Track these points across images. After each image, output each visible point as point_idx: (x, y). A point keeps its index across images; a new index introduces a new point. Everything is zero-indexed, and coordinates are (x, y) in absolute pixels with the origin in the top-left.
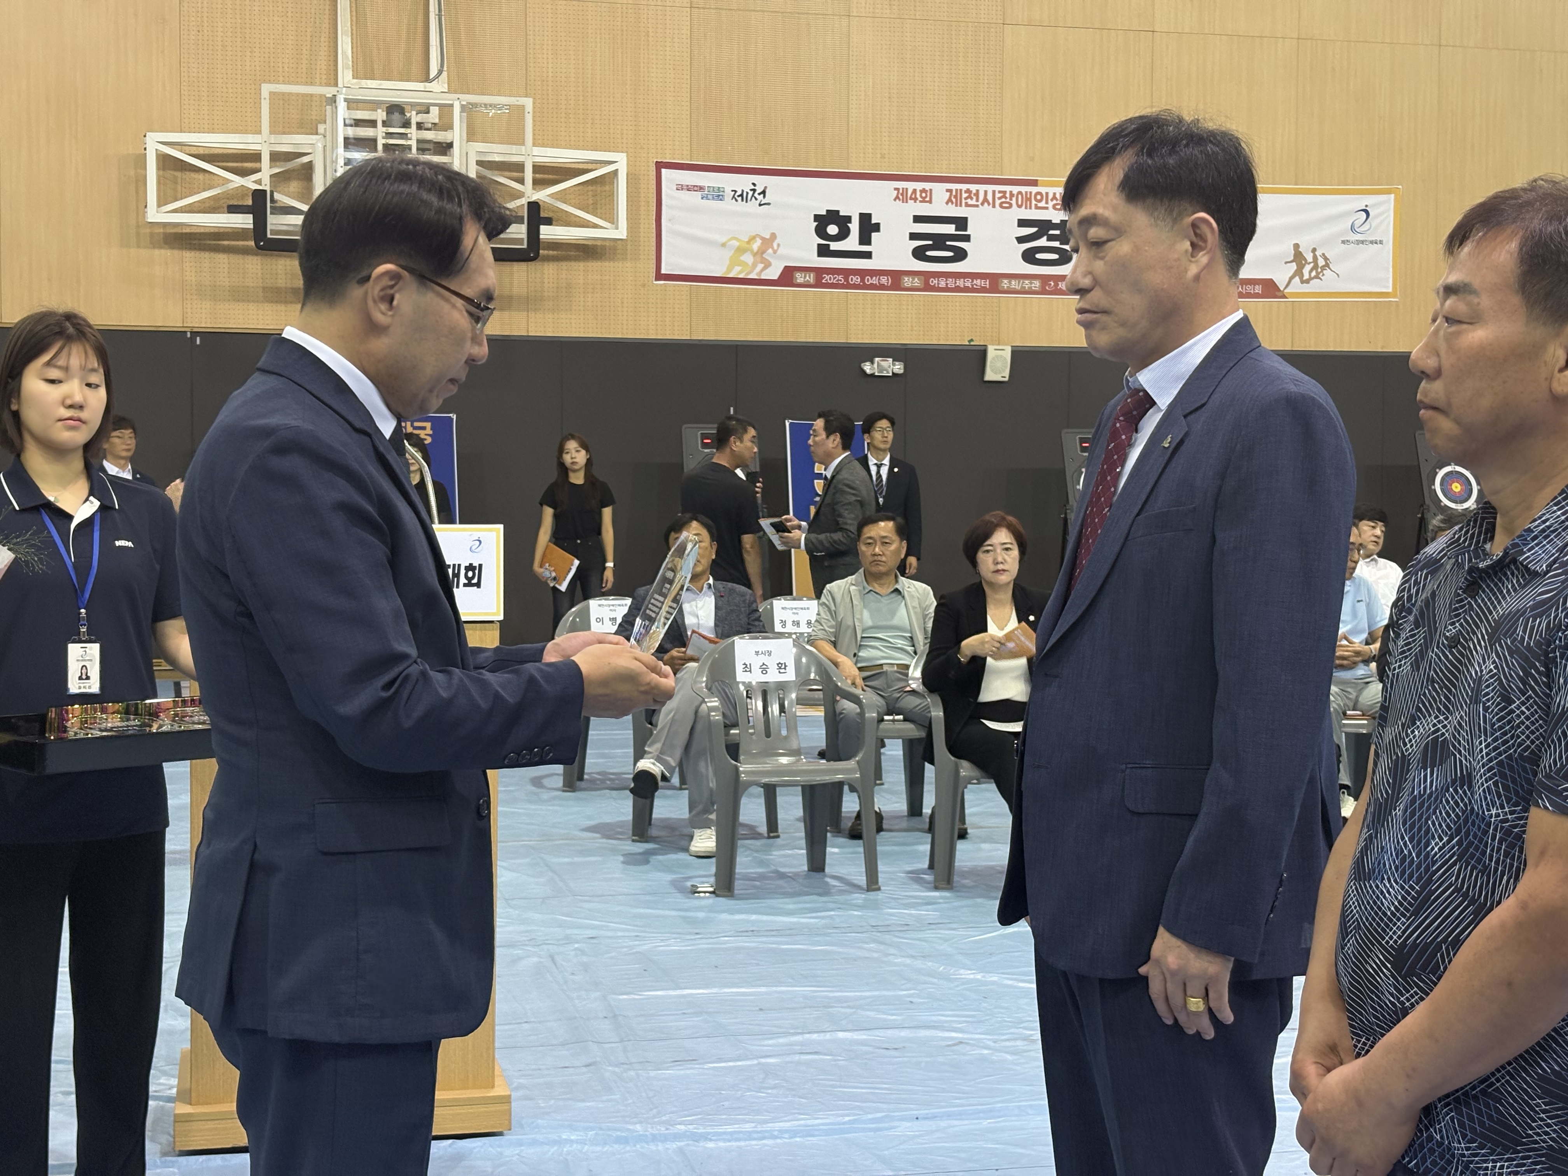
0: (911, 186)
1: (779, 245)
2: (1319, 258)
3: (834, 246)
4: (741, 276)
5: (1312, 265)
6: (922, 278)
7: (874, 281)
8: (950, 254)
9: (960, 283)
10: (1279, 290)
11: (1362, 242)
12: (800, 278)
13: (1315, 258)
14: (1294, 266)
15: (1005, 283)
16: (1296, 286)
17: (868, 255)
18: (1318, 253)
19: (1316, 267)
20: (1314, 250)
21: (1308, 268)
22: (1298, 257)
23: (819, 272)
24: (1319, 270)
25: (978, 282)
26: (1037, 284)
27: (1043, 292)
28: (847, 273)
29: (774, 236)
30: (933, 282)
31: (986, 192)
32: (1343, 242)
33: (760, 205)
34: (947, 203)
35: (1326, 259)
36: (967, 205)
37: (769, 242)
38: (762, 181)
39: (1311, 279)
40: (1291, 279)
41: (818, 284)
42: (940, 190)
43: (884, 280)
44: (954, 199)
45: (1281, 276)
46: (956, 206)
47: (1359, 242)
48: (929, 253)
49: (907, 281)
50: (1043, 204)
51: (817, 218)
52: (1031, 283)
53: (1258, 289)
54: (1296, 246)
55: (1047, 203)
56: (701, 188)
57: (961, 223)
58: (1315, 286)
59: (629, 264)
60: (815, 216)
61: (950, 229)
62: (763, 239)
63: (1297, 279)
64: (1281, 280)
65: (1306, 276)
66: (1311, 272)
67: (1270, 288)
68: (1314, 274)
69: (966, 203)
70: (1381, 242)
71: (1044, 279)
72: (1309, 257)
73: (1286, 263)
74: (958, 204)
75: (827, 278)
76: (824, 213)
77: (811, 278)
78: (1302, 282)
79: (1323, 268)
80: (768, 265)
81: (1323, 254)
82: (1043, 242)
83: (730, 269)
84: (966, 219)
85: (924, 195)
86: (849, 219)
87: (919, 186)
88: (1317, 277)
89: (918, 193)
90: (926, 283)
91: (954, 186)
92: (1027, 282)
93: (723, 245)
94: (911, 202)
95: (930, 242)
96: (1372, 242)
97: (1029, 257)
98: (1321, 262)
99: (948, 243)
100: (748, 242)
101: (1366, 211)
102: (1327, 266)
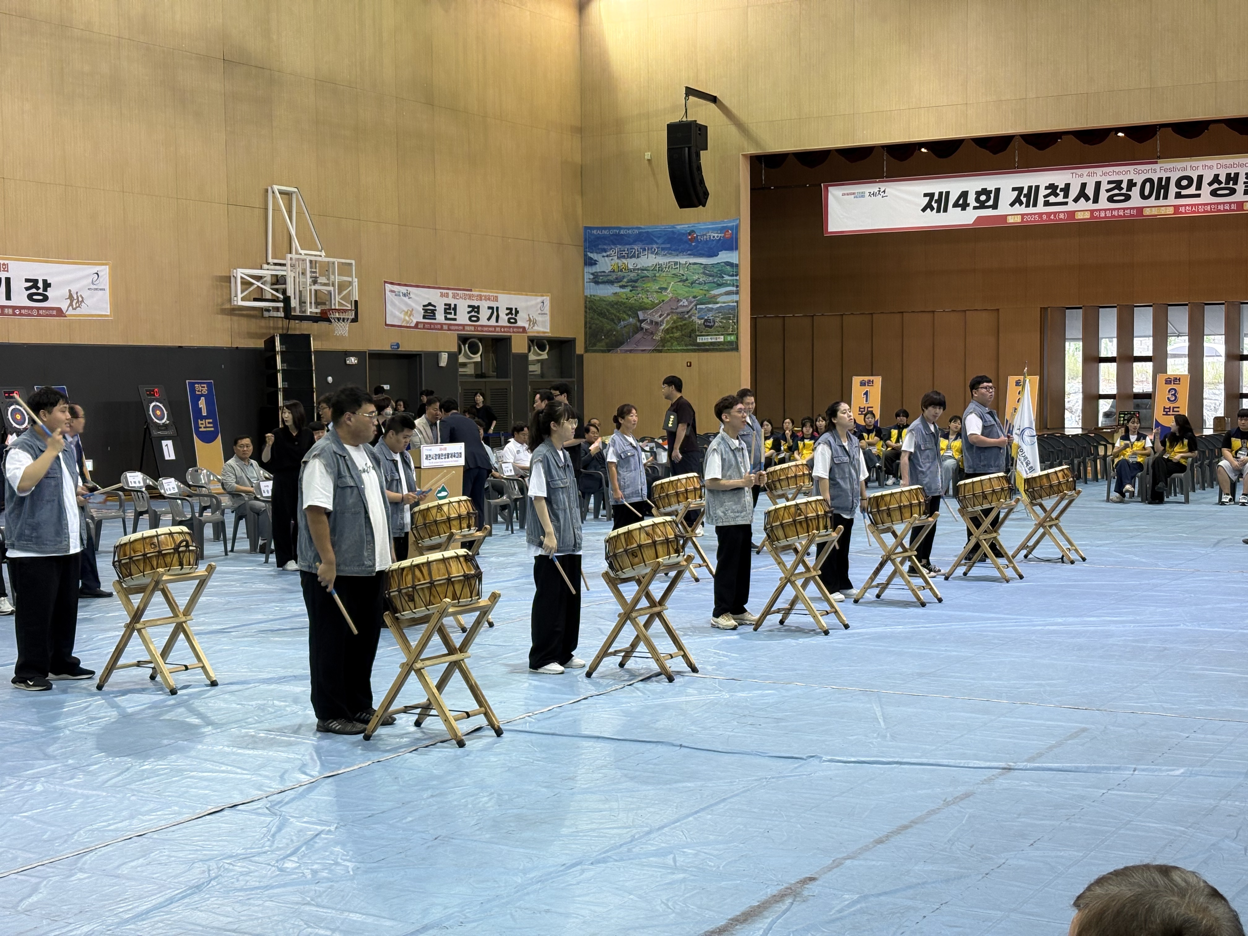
2: (79, 297)
5: (76, 300)
10: (63, 313)
14: (69, 301)
16: (71, 311)
18: (79, 295)
19: (78, 301)
20: (77, 293)
21: (75, 302)
22: (71, 297)
24: (80, 302)
32: (89, 289)
35: (82, 298)
39: (76, 308)
40: (68, 307)
45: (64, 305)
47: (96, 289)
53: (55, 312)
54: (70, 291)
58: (78, 311)
63: (71, 307)
64: (64, 309)
65: (74, 307)
66: (76, 304)
67: (59, 312)
68: (78, 305)
70: (104, 289)
72: (75, 298)
73: (66, 299)
78: (73, 309)
81: (81, 295)
88: (79, 307)
96: (100, 289)
98: (80, 299)
101: (97, 274)
102: (83, 301)
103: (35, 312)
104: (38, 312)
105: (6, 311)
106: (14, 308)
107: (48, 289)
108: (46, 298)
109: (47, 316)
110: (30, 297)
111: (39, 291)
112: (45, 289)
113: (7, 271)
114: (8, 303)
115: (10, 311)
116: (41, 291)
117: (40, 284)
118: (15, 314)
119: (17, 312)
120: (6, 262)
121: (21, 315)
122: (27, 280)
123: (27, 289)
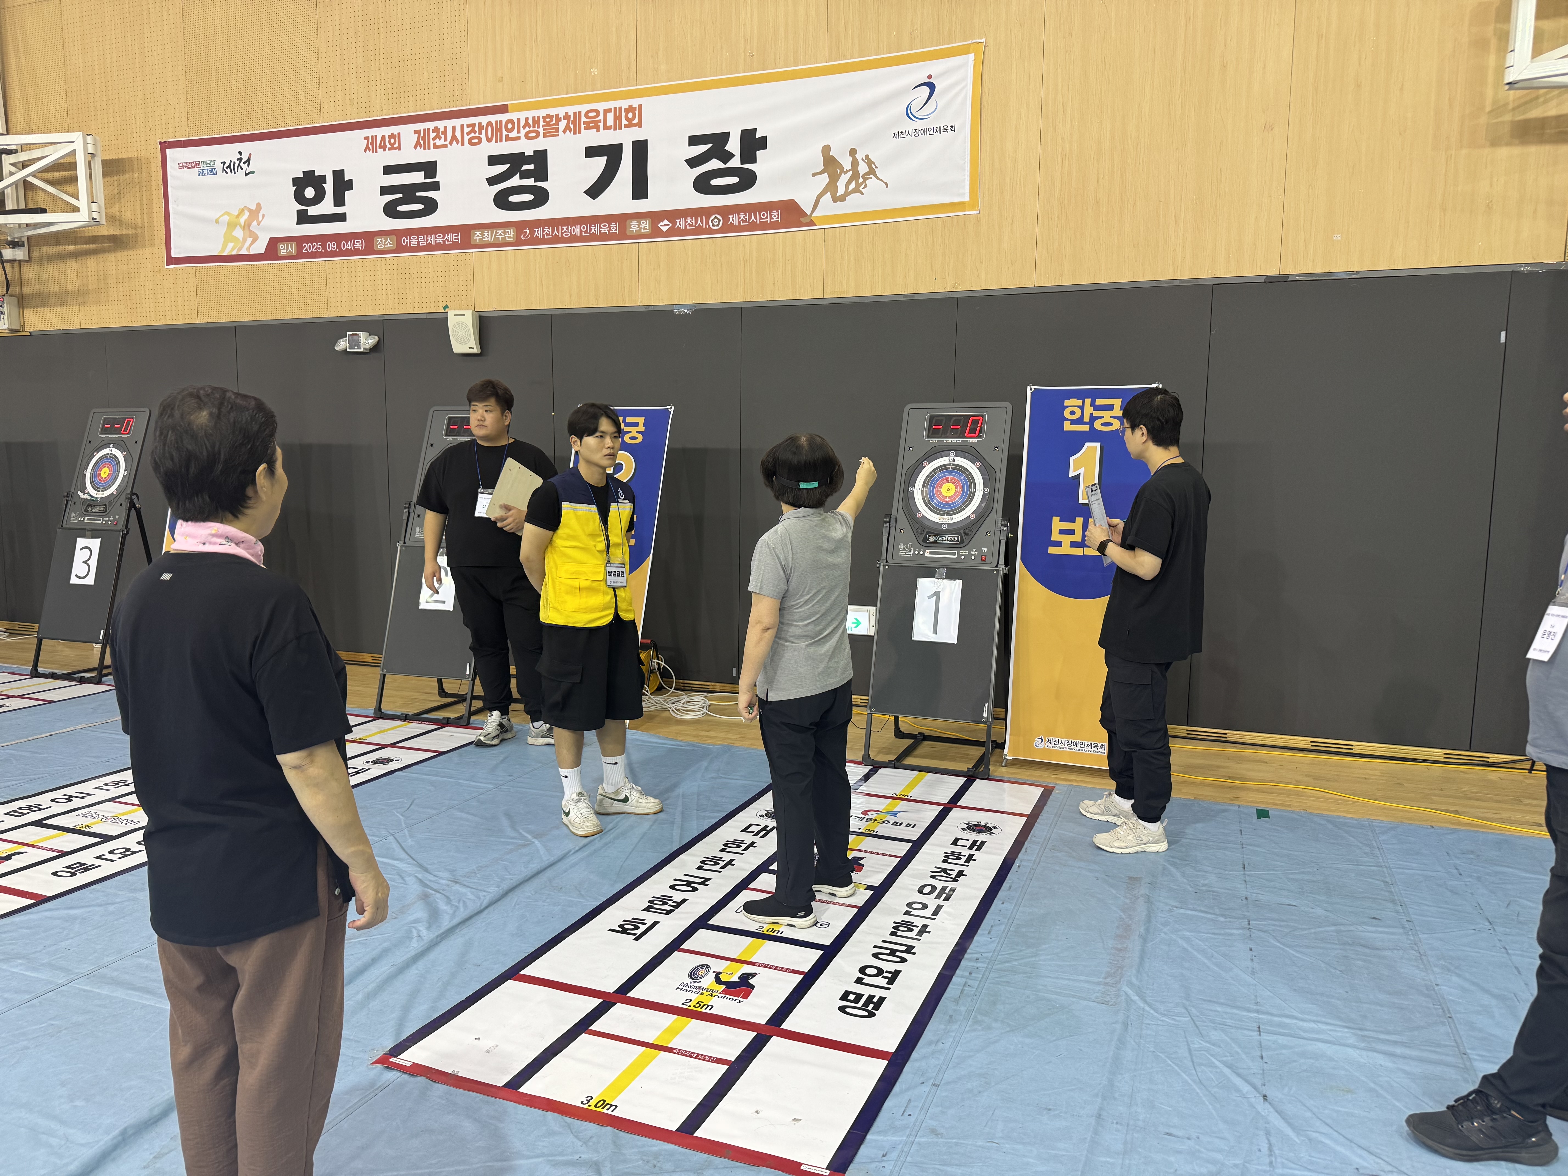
0: (379, 132)
1: (263, 215)
2: (860, 162)
3: (313, 211)
4: (234, 253)
5: (850, 173)
6: (394, 237)
7: (349, 245)
8: (420, 207)
9: (431, 239)
10: (805, 214)
11: (925, 131)
12: (283, 250)
13: (855, 163)
14: (825, 179)
15: (477, 236)
16: (827, 207)
17: (342, 217)
18: (859, 156)
19: (855, 176)
20: (853, 152)
21: (844, 178)
22: (830, 164)
23: (300, 240)
24: (859, 180)
25: (449, 237)
26: (510, 234)
27: (518, 242)
28: (323, 239)
29: (259, 206)
30: (405, 241)
31: (454, 128)
32: (896, 135)
33: (246, 175)
34: (415, 147)
35: (870, 163)
36: (436, 147)
37: (255, 213)
38: (246, 148)
39: (847, 193)
40: (820, 197)
41: (300, 255)
42: (407, 132)
43: (358, 244)
44: (423, 141)
46: (425, 149)
47: (919, 132)
48: (401, 208)
49: (381, 243)
50: (514, 134)
51: (296, 181)
52: (505, 233)
53: (776, 216)
54: (826, 149)
55: (519, 132)
56: (196, 165)
57: (429, 168)
59: (147, 251)
60: (294, 179)
61: (418, 177)
62: (250, 210)
63: (828, 195)
65: (841, 191)
66: (848, 183)
67: (791, 213)
68: (852, 186)
69: (434, 144)
70: (953, 128)
71: (519, 226)
72: (847, 163)
73: (814, 175)
74: (426, 147)
75: (307, 247)
76: (302, 176)
77: (292, 249)
78: (835, 199)
79: (866, 177)
80: (255, 239)
81: (867, 156)
82: (516, 181)
83: (224, 247)
84: (434, 163)
85: (392, 141)
86: (323, 178)
87: (387, 131)
88: (857, 190)
89: (387, 140)
90: (399, 243)
91: (421, 126)
92: (500, 232)
93: (217, 221)
94: (380, 151)
95: (401, 196)
96: (939, 130)
97: (502, 201)
98: (863, 168)
99: (418, 194)
100: (238, 216)
101: (931, 86)
102: (872, 172)
103: (716, 221)
104: (726, 219)
105: (634, 226)
106: (655, 217)
107: (759, 153)
108: (747, 180)
109: (752, 227)
110: (702, 185)
111: (731, 164)
112: (748, 155)
113: (639, 125)
114: (641, 206)
115: (646, 225)
116: (735, 163)
117: (734, 146)
118: (656, 233)
119: (664, 226)
120: (635, 103)
121: (674, 232)
122: (694, 140)
123: (693, 163)
